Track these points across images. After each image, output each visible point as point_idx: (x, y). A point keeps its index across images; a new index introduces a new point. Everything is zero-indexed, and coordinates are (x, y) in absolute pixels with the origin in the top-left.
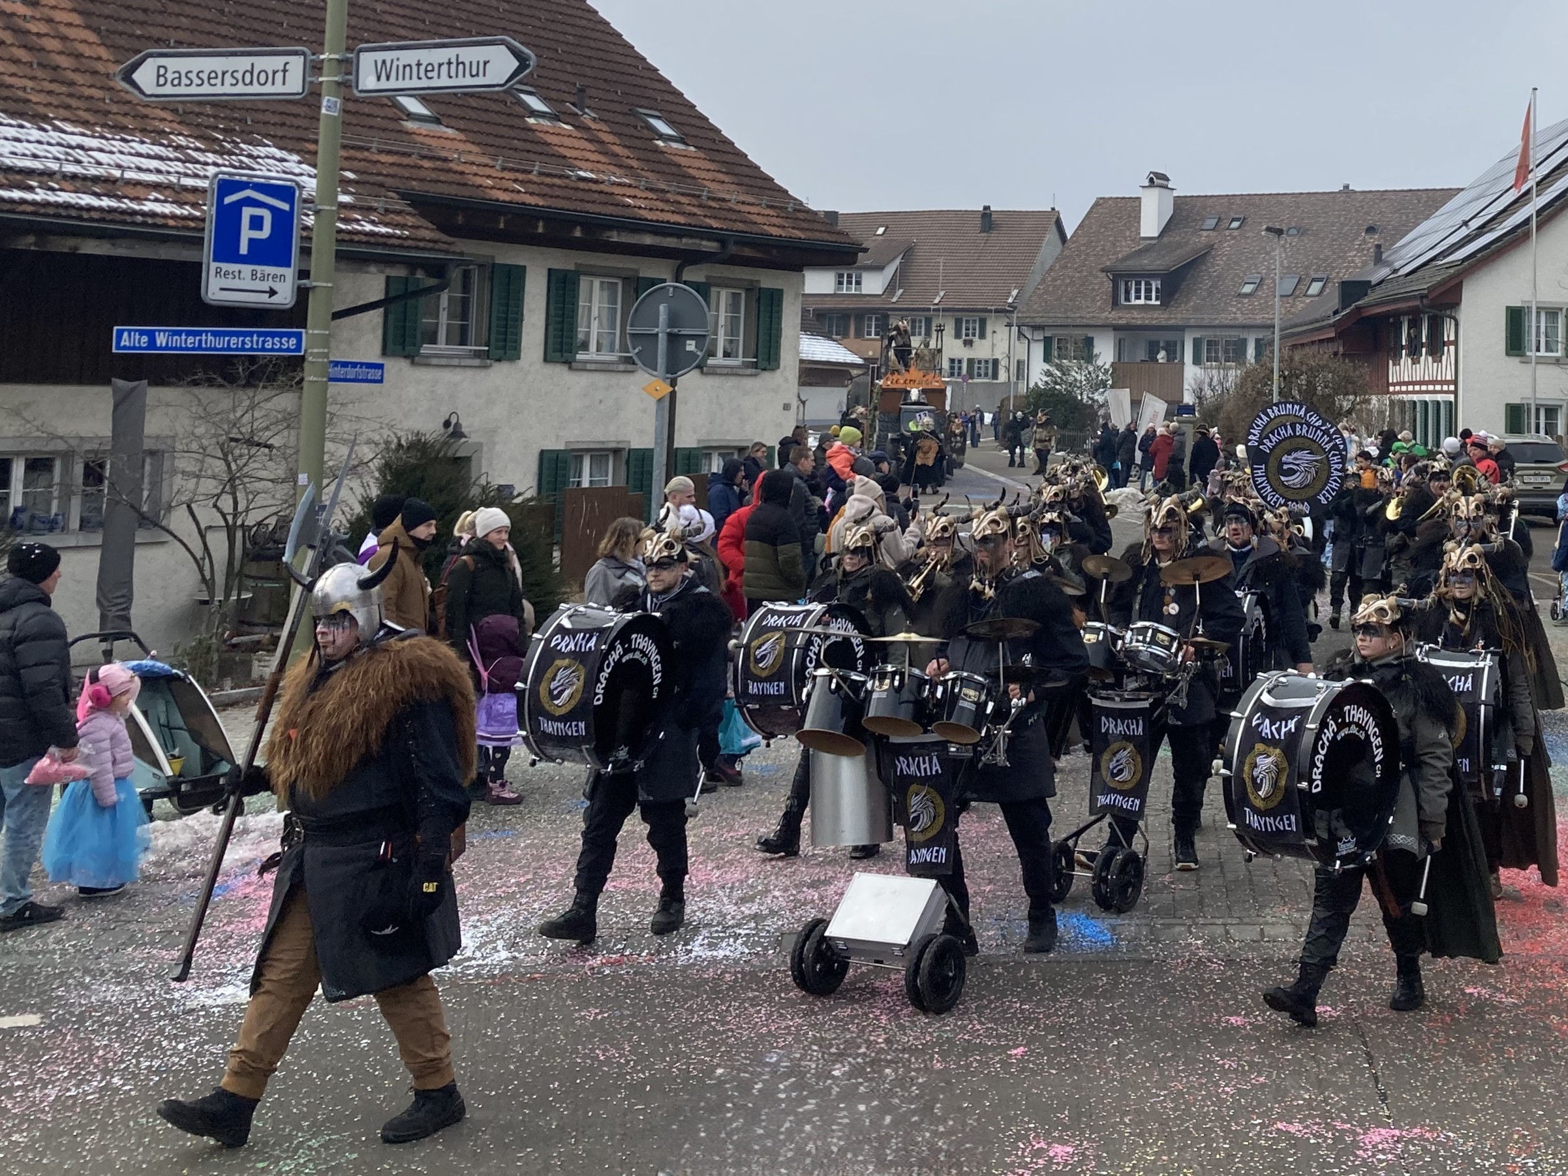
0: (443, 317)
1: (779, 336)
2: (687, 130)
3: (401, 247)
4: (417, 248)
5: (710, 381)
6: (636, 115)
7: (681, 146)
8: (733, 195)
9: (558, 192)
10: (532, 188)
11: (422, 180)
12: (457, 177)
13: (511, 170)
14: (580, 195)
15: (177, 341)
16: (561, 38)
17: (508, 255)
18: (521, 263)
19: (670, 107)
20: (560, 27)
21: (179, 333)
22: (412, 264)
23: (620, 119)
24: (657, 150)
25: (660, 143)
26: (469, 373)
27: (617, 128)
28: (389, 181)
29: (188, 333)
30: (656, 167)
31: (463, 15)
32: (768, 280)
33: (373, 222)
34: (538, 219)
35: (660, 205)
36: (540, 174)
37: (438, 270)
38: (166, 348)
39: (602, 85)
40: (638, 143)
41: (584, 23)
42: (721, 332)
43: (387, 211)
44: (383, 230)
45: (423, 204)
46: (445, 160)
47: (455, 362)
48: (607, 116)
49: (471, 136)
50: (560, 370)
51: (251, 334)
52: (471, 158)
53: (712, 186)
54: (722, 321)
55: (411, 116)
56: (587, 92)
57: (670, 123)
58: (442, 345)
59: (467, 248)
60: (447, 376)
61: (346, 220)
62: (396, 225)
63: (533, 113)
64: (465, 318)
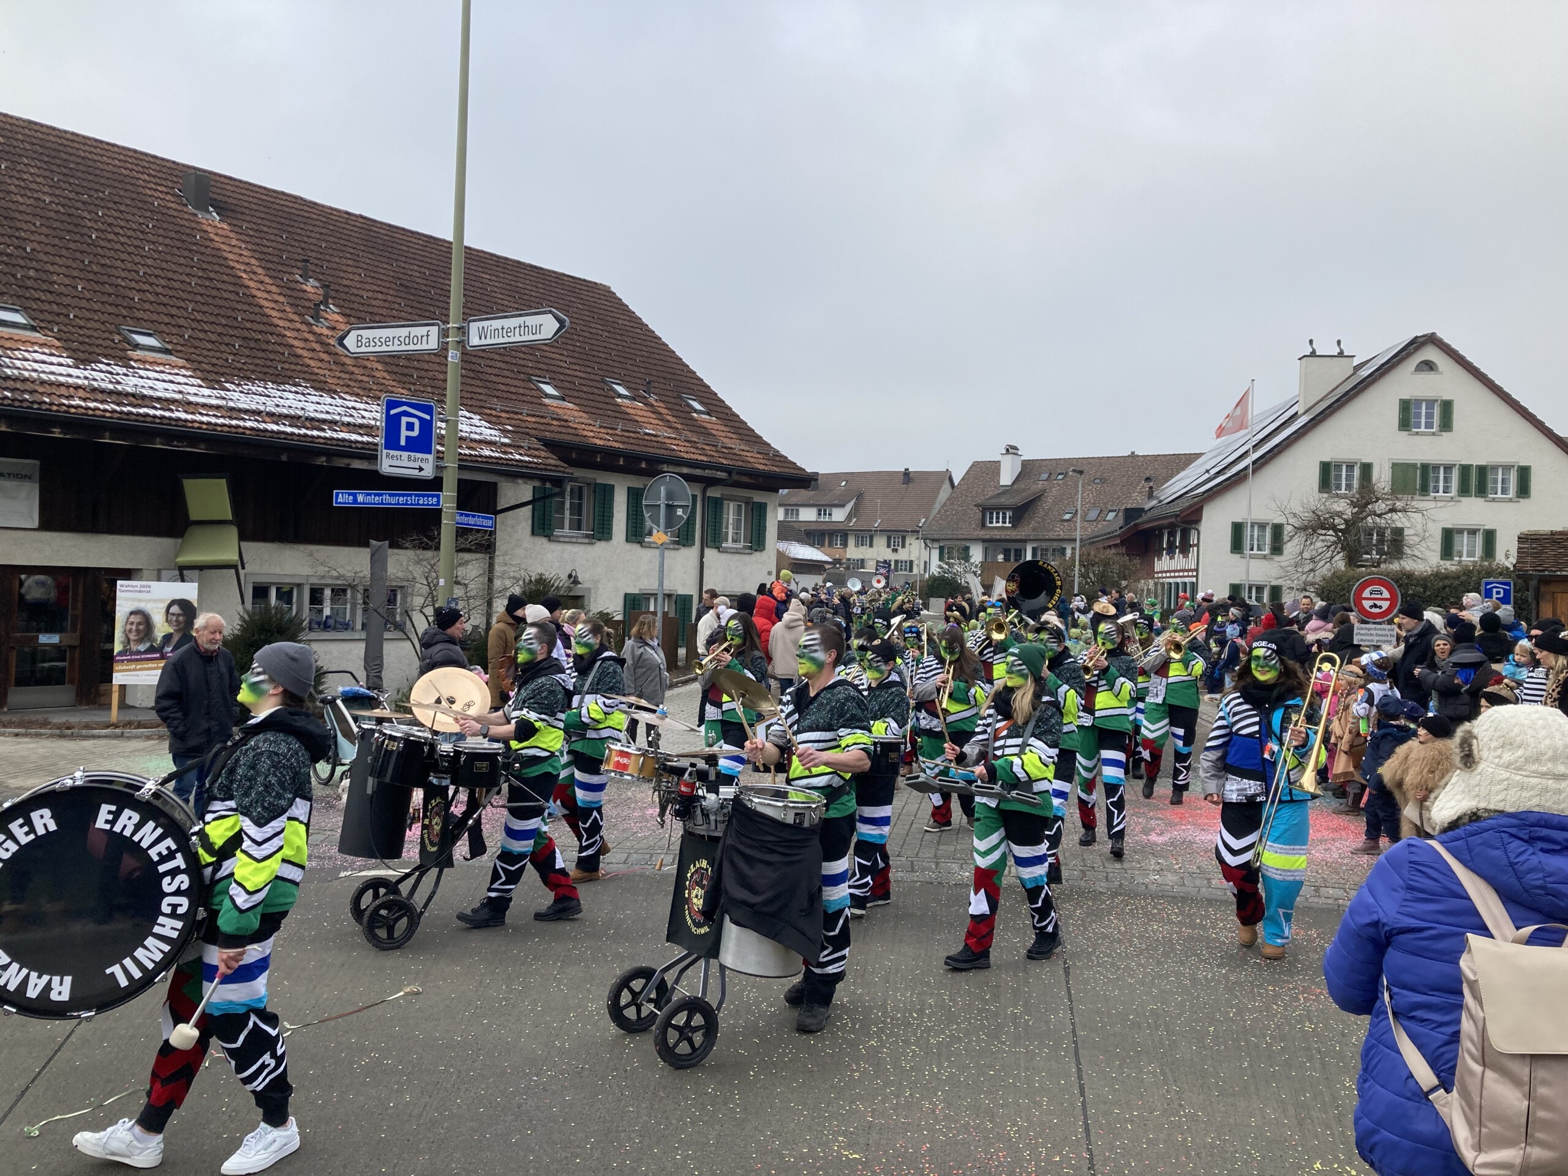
0: (567, 513)
1: (765, 531)
2: (711, 407)
3: (537, 469)
4: (546, 469)
5: (724, 556)
6: (681, 398)
7: (707, 417)
8: (736, 445)
9: (632, 441)
10: (617, 438)
11: (552, 432)
12: (573, 431)
13: (605, 428)
14: (645, 443)
15: (369, 499)
16: (639, 353)
17: (604, 478)
18: (611, 482)
19: (701, 394)
20: (638, 347)
21: (370, 495)
22: (543, 479)
23: (673, 400)
24: (693, 419)
25: (695, 415)
26: (583, 547)
27: (670, 406)
28: (532, 432)
29: (376, 495)
30: (692, 428)
31: (581, 339)
32: (758, 497)
33: (521, 454)
34: (621, 457)
35: (693, 450)
36: (623, 430)
37: (558, 482)
38: (363, 503)
39: (662, 381)
40: (682, 414)
41: (653, 344)
42: (731, 527)
43: (529, 448)
44: (527, 459)
45: (551, 445)
46: (567, 421)
47: (574, 540)
48: (664, 398)
49: (583, 408)
50: (636, 547)
51: (411, 495)
52: (582, 420)
53: (725, 440)
54: (731, 521)
55: (547, 396)
56: (653, 384)
57: (701, 403)
58: (566, 530)
59: (578, 473)
60: (570, 548)
61: (505, 453)
62: (535, 457)
63: (620, 396)
64: (580, 515)
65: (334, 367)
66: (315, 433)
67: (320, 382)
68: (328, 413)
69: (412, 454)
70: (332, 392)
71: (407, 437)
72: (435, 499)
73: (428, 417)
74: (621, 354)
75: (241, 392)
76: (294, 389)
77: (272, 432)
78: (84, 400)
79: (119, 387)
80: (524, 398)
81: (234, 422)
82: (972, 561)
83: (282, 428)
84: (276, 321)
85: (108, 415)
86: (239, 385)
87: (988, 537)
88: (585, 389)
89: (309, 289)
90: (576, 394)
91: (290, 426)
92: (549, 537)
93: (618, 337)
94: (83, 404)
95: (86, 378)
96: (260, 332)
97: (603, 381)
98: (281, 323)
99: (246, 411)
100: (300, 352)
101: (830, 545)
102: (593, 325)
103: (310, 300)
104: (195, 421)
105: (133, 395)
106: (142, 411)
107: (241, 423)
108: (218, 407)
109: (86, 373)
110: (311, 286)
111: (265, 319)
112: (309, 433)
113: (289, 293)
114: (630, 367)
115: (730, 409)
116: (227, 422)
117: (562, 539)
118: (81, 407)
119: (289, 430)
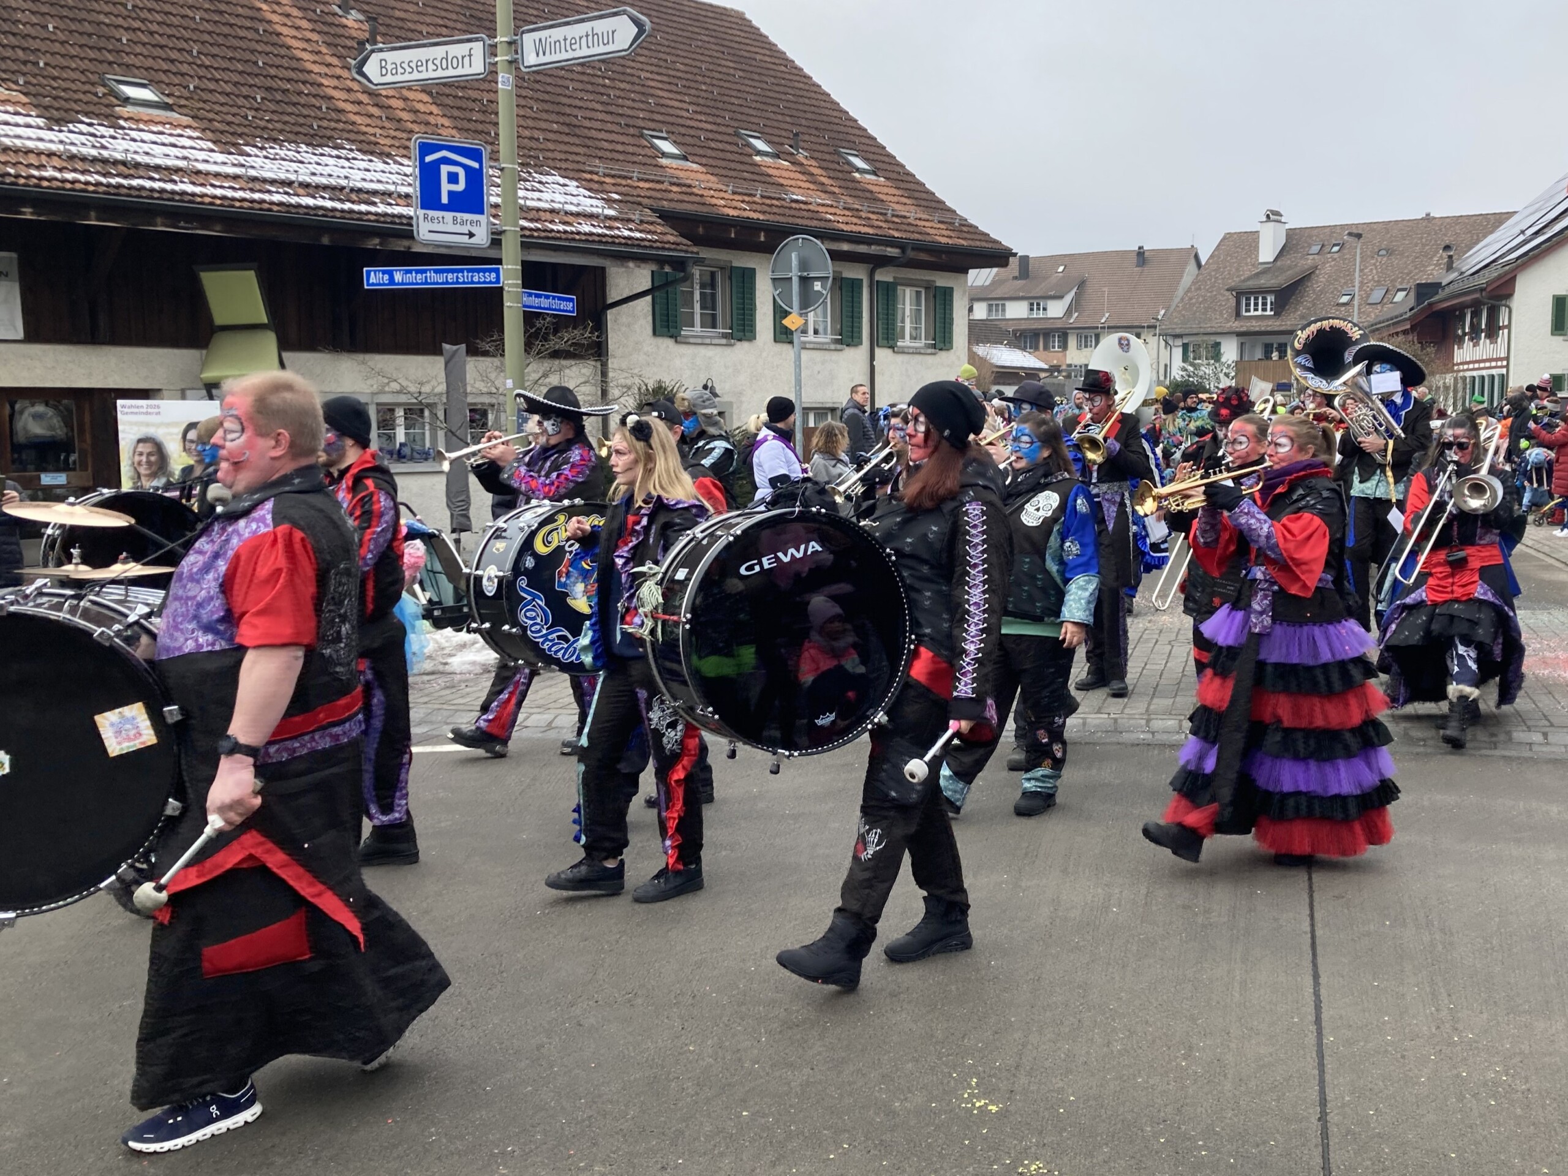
0: (697, 307)
1: (951, 324)
2: (878, 165)
3: (651, 247)
4: (663, 249)
5: (900, 358)
6: (839, 154)
7: (873, 177)
8: (912, 213)
9: (775, 210)
10: (755, 207)
11: (671, 200)
12: (698, 199)
13: (740, 194)
14: (793, 212)
15: (410, 278)
16: (783, 97)
17: (742, 260)
18: (752, 266)
19: (865, 148)
20: (782, 89)
21: (410, 272)
22: (661, 261)
23: (827, 157)
24: (854, 180)
25: (857, 175)
26: (719, 349)
27: (824, 164)
28: (645, 201)
29: (417, 272)
30: (853, 193)
31: (708, 80)
32: (942, 280)
33: (630, 230)
34: (761, 230)
35: (855, 220)
36: (762, 197)
37: (680, 264)
38: (402, 284)
39: (814, 132)
40: (840, 175)
41: (801, 85)
42: (908, 321)
43: (642, 222)
44: (638, 235)
45: (667, 217)
46: (690, 186)
47: (708, 341)
48: (816, 155)
49: (711, 170)
50: (786, 349)
51: (462, 271)
52: (710, 185)
53: (896, 207)
54: (908, 313)
55: (664, 155)
56: (801, 137)
57: (866, 160)
58: (698, 328)
59: (706, 253)
60: (703, 351)
61: (610, 228)
62: (649, 232)
63: (759, 153)
64: (714, 308)
65: (387, 124)
66: (363, 208)
67: (369, 143)
68: (379, 181)
69: (459, 215)
70: (384, 156)
71: (450, 193)
72: (493, 275)
73: (476, 165)
74: (760, 99)
75: (266, 157)
76: (335, 152)
77: (308, 207)
78: (60, 170)
79: (105, 154)
80: (635, 159)
81: (257, 196)
82: (1223, 360)
83: (320, 202)
84: (309, 66)
85: (91, 188)
86: (262, 148)
87: (1244, 329)
88: (713, 145)
89: (350, 23)
90: (701, 152)
91: (331, 199)
92: (675, 337)
93: (756, 77)
94: (58, 175)
95: (61, 142)
96: (289, 80)
97: (737, 134)
98: (316, 68)
99: (273, 182)
100: (341, 105)
101: (1046, 348)
102: (723, 62)
103: (353, 38)
104: (206, 195)
105: (124, 163)
106: (135, 182)
107: (266, 197)
108: (236, 177)
109: (62, 136)
110: (353, 20)
111: (294, 64)
112: (356, 207)
113: (325, 29)
114: (772, 116)
115: (903, 166)
116: (248, 195)
117: (692, 340)
118: (56, 179)
119: (329, 204)
